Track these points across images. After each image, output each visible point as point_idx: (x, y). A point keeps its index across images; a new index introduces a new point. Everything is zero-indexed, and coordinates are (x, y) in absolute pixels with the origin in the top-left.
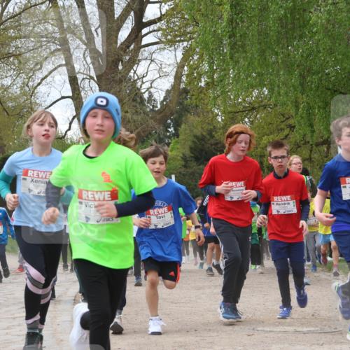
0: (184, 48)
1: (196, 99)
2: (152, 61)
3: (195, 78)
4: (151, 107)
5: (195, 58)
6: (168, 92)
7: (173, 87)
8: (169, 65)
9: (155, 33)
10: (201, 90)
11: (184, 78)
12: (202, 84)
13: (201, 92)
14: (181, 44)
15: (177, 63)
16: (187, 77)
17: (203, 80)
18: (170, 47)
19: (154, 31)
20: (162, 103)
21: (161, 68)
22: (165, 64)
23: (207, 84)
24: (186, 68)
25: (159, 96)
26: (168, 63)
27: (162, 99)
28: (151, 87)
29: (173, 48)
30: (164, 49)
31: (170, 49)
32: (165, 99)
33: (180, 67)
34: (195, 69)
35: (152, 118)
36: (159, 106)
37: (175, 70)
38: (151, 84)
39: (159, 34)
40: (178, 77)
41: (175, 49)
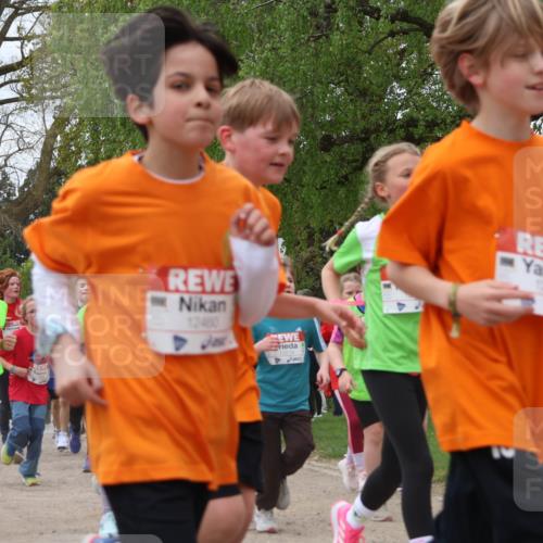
2: (8, 126)
3: (73, 152)
4: (5, 195)
5: (74, 122)
6: (31, 173)
7: (39, 165)
8: (35, 133)
9: (14, 85)
11: (56, 153)
15: (46, 131)
16: (60, 151)
17: (83, 155)
18: (36, 105)
19: (11, 81)
20: (21, 189)
21: (21, 137)
22: (29, 132)
23: (90, 162)
24: (59, 138)
25: (18, 179)
26: (33, 130)
27: (22, 183)
28: (6, 165)
29: (40, 107)
30: (26, 108)
31: (36, 109)
32: (27, 183)
33: (50, 136)
34: (72, 139)
35: (5, 212)
36: (17, 194)
37: (43, 139)
38: (5, 161)
39: (19, 85)
40: (47, 152)
41: (44, 110)
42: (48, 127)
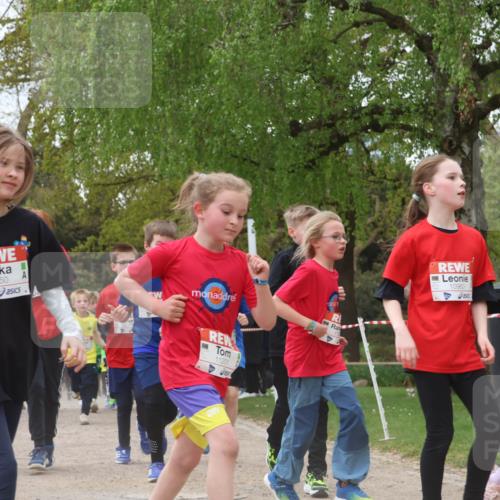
0: (30, 91)
1: (48, 164)
3: (47, 134)
8: (9, 114)
10: (55, 151)
11: (30, 134)
12: (57, 144)
13: (55, 155)
14: (26, 84)
15: (21, 112)
16: (34, 131)
17: (57, 136)
18: (11, 87)
23: (64, 143)
24: (33, 119)
26: (7, 112)
29: (14, 89)
31: (11, 91)
33: (25, 117)
34: (46, 121)
37: (18, 121)
41: (18, 92)
42: (23, 109)
